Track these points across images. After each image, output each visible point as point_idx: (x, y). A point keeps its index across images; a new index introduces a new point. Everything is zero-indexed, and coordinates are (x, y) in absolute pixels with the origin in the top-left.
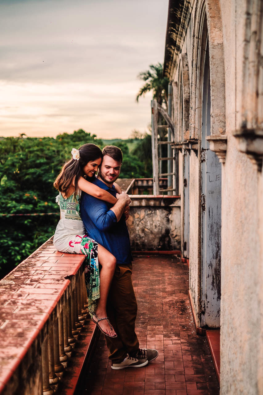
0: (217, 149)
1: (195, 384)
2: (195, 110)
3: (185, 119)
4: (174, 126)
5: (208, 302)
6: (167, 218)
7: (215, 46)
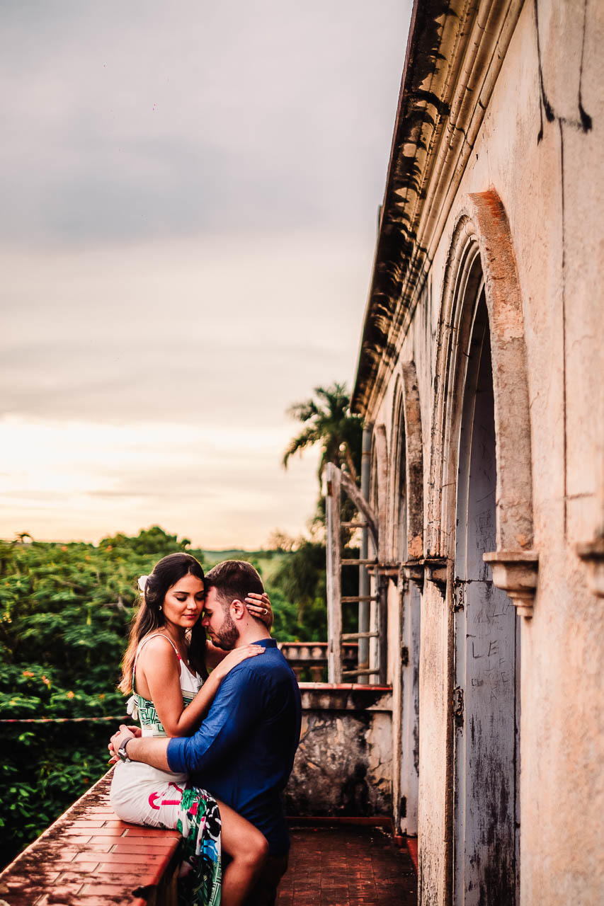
0: (514, 584)
2: (441, 490)
3: (411, 509)
4: (378, 525)
6: (360, 737)
7: (505, 344)
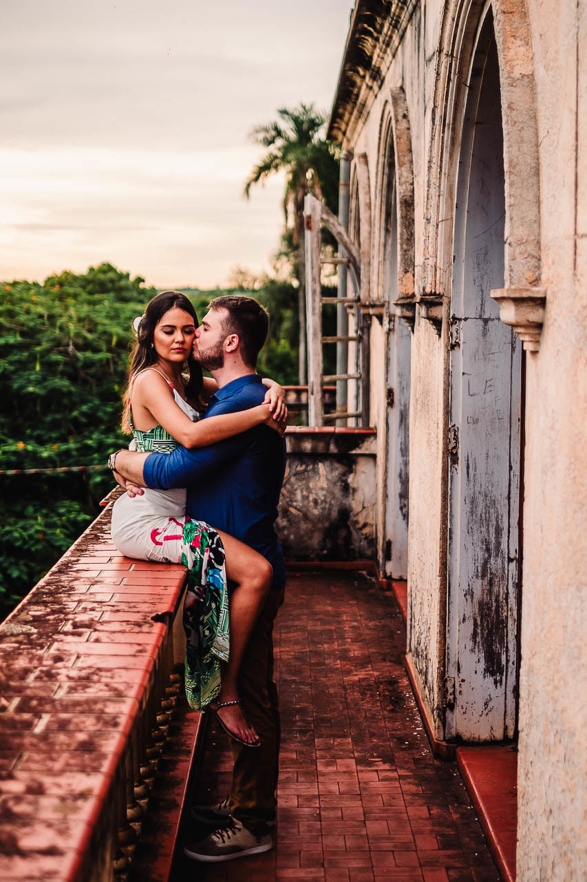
0: (522, 320)
1: (444, 871)
2: (438, 225)
3: (401, 245)
4: (360, 261)
5: (463, 681)
6: (343, 481)
7: (515, 81)
